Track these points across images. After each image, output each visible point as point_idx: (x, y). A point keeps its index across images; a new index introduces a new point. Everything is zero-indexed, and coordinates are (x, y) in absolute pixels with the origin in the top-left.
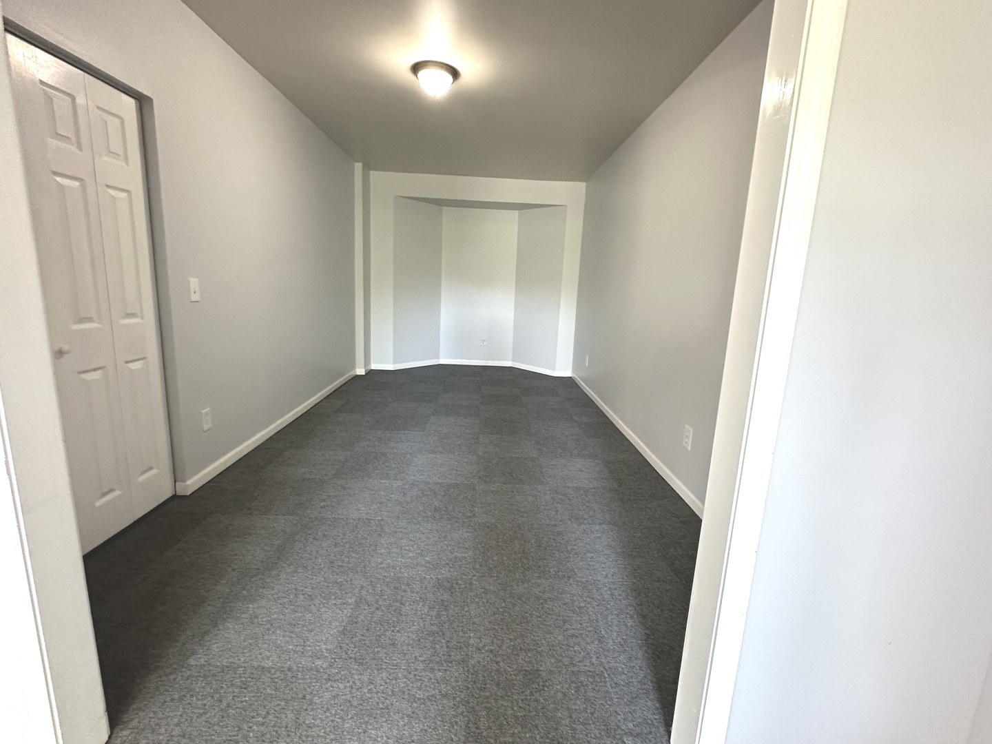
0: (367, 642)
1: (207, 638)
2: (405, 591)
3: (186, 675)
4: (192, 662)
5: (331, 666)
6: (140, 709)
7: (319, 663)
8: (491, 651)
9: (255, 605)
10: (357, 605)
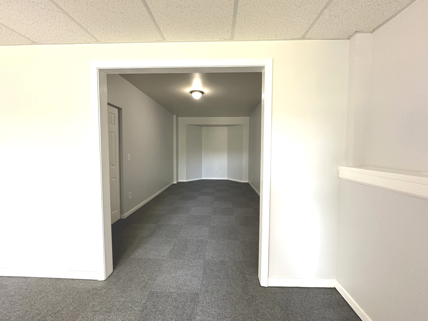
0: (177, 254)
1: (134, 252)
2: (188, 242)
3: (129, 260)
4: (131, 257)
5: (167, 259)
6: (119, 266)
7: (164, 258)
8: (212, 256)
9: (146, 245)
10: (174, 246)
